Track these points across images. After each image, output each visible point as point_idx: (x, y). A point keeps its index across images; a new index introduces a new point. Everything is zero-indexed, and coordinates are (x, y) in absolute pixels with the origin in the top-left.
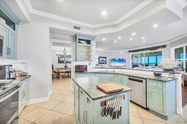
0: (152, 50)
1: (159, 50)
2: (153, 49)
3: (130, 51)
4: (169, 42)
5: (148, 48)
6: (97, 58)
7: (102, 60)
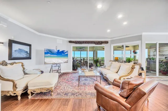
2: (98, 43)
4: (110, 39)
5: (94, 42)
6: (3, 43)
7: (20, 49)
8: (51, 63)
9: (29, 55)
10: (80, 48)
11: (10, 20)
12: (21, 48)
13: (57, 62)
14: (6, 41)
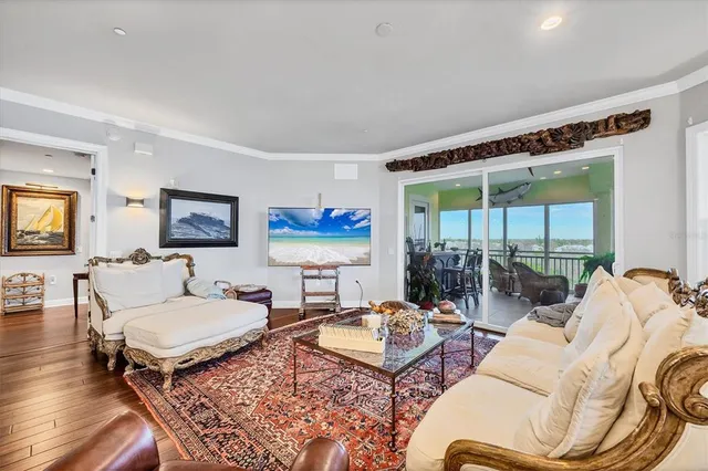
0: (547, 150)
1: (593, 150)
2: (550, 142)
3: (394, 166)
4: (673, 88)
5: (518, 139)
6: (142, 202)
7: (194, 215)
8: (297, 262)
9: (229, 231)
10: (501, 192)
11: (165, 133)
12: (198, 212)
13: (321, 260)
14: (153, 193)
